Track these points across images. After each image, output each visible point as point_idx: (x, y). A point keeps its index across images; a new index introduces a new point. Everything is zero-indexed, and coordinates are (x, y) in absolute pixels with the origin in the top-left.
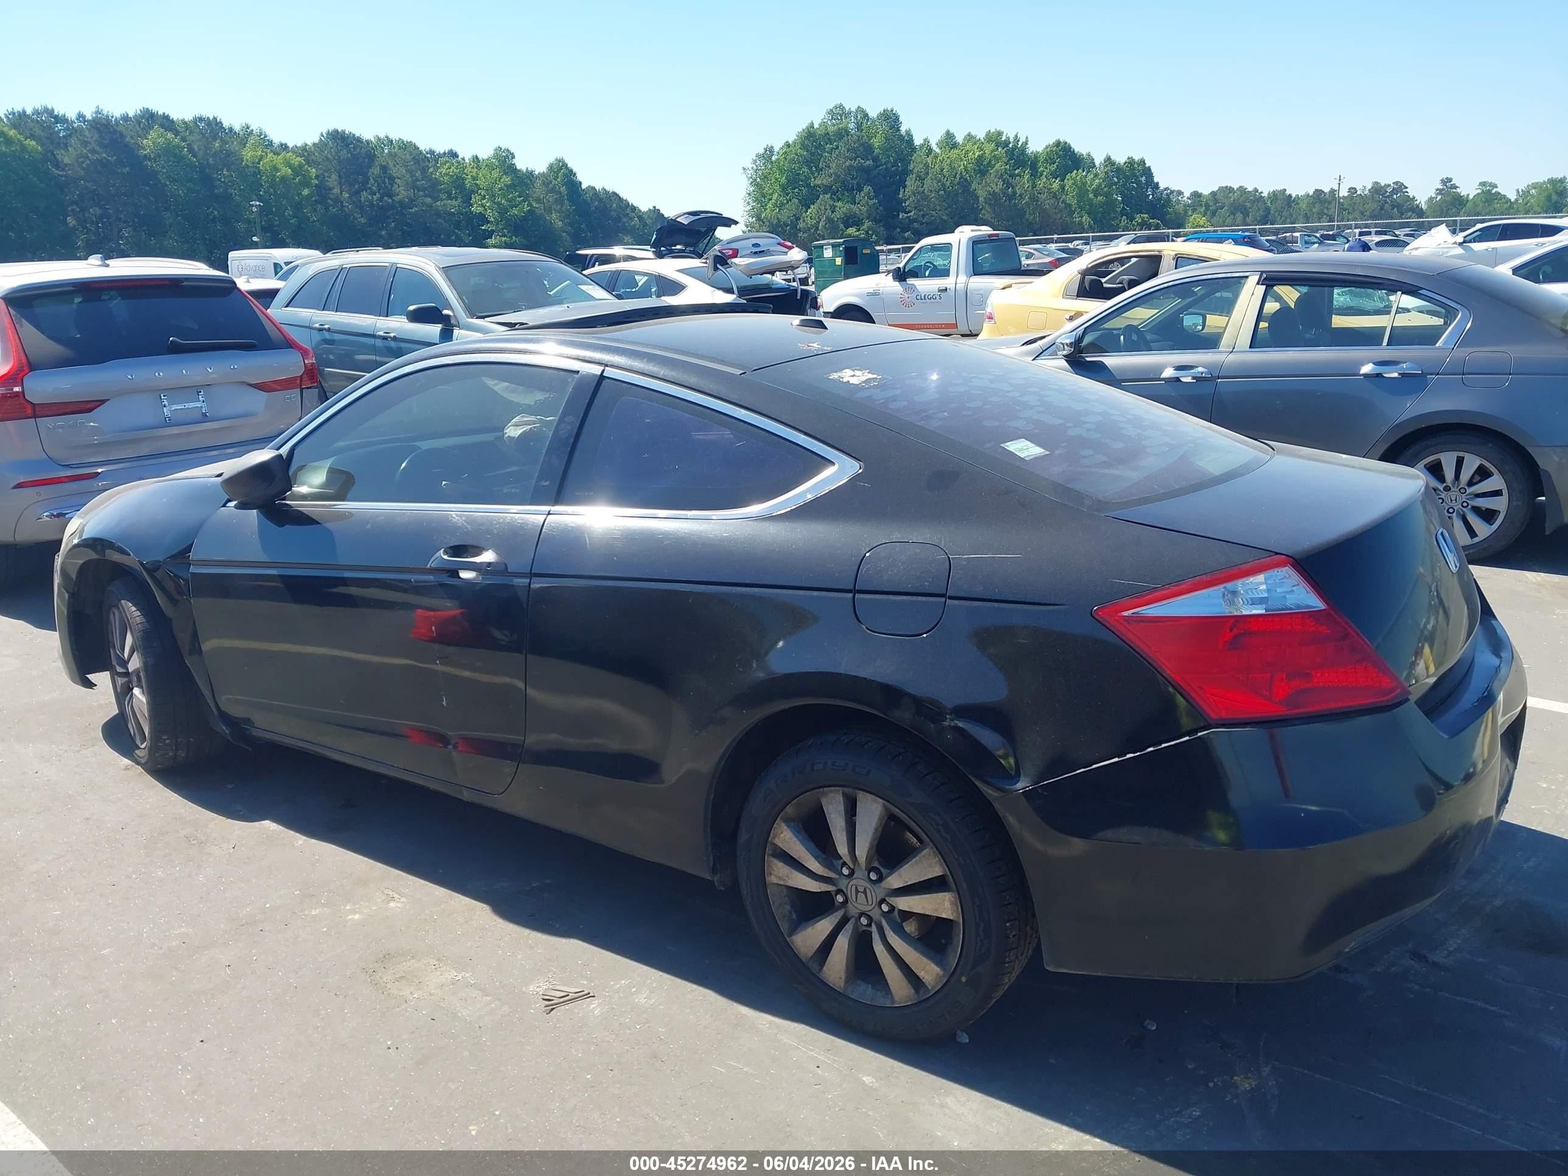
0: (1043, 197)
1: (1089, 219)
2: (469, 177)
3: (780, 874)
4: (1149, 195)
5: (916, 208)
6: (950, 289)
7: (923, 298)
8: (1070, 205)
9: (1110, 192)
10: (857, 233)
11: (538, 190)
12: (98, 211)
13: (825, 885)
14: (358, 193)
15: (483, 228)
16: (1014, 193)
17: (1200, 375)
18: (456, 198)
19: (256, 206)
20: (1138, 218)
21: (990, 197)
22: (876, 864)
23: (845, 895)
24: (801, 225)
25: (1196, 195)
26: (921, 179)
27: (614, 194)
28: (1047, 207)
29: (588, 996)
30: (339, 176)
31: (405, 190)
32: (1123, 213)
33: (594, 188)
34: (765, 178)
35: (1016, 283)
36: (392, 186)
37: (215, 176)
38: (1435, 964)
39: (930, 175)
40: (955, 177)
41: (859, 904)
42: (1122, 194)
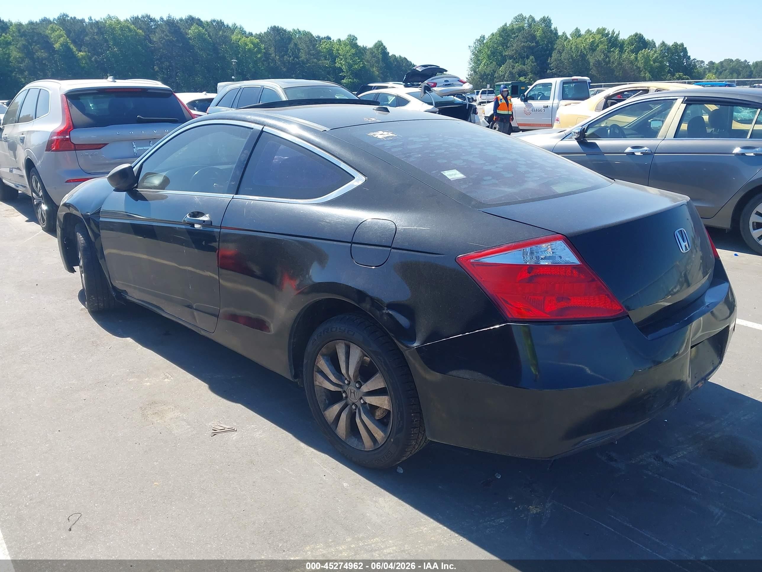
0: (625, 63)
1: (649, 75)
2: (335, 49)
3: (320, 381)
4: (685, 62)
5: (556, 68)
6: (549, 106)
7: (535, 110)
8: (639, 68)
9: (662, 61)
10: (525, 80)
11: (368, 56)
12: (168, 64)
13: (337, 388)
14: (283, 56)
15: (340, 74)
16: (610, 61)
17: (645, 152)
18: (328, 60)
19: (234, 62)
20: (677, 75)
21: (596, 62)
22: (359, 380)
23: (346, 394)
24: (496, 75)
25: (711, 63)
26: (560, 53)
27: (405, 58)
28: (627, 68)
29: (233, 430)
30: (275, 48)
31: (305, 55)
32: (669, 72)
33: (395, 55)
34: (480, 51)
35: (573, 103)
36: (299, 53)
37: (219, 48)
38: (666, 462)
39: (565, 51)
40: (578, 52)
41: (352, 399)
42: (669, 62)
